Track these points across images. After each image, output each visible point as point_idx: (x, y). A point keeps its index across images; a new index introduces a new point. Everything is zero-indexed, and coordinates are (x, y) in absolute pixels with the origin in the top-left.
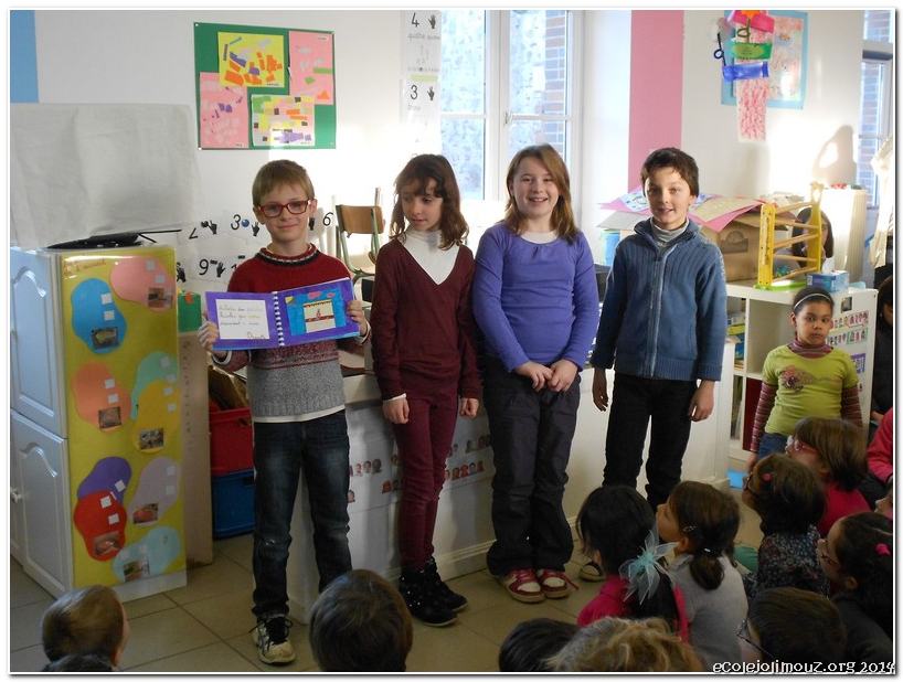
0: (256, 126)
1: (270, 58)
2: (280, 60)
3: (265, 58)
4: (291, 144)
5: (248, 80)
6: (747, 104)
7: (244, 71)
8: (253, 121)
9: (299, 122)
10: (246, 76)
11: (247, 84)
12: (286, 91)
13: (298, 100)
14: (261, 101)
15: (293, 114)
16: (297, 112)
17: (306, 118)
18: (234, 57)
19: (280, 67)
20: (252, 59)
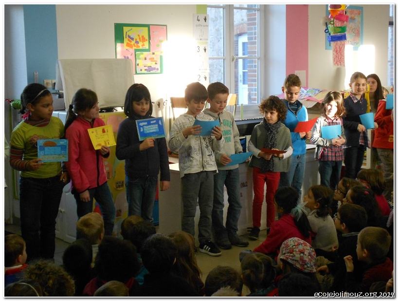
0: (138, 65)
1: (143, 37)
2: (147, 37)
3: (141, 37)
4: (151, 72)
5: (135, 46)
6: (337, 51)
7: (133, 42)
8: (137, 63)
9: (154, 63)
10: (134, 45)
11: (134, 48)
12: (149, 50)
13: (153, 54)
14: (139, 55)
15: (152, 59)
16: (153, 58)
17: (156, 61)
18: (129, 37)
19: (147, 40)
20: (136, 37)
